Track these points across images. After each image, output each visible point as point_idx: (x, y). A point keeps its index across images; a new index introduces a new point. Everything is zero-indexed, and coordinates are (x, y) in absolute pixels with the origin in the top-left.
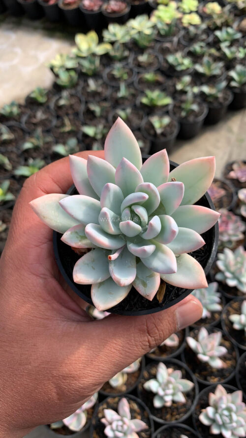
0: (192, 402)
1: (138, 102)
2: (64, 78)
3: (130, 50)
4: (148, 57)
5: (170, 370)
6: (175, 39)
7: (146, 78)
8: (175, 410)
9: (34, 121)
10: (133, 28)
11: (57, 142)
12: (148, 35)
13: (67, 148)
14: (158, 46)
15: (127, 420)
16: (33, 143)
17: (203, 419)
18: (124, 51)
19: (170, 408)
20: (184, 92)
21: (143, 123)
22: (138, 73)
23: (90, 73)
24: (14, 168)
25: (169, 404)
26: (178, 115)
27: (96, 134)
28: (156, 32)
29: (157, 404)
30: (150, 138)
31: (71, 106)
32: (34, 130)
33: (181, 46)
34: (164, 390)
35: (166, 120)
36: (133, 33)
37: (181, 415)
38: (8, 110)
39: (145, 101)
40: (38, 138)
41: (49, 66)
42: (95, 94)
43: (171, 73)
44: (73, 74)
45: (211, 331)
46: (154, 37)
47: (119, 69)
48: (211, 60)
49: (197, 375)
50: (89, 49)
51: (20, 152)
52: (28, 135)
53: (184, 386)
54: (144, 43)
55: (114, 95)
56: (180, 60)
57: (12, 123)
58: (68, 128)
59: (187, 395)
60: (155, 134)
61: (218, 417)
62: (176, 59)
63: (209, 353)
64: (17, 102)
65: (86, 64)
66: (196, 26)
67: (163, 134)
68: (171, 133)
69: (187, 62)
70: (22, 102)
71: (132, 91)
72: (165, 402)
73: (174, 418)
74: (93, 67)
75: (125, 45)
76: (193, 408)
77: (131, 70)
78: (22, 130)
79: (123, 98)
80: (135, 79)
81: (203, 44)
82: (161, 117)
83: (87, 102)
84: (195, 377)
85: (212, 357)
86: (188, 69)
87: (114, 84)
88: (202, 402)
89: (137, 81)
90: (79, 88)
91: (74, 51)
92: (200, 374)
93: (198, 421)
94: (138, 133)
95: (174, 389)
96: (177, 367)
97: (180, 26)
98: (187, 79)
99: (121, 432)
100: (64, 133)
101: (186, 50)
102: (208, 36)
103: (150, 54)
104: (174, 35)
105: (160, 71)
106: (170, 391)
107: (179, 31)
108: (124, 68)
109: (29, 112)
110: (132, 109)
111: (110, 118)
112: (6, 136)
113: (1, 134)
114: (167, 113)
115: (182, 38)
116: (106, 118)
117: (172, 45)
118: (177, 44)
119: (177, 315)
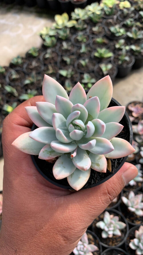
0: (125, 235)
1: (92, 56)
2: (48, 41)
3: (88, 24)
4: (99, 28)
5: (112, 216)
6: (115, 17)
7: (97, 41)
8: (114, 240)
9: (31, 67)
10: (90, 11)
12: (99, 15)
14: (104, 21)
15: (86, 244)
16: (30, 80)
17: (131, 245)
18: (84, 25)
19: (112, 238)
20: (120, 49)
21: (96, 68)
22: (93, 38)
23: (64, 38)
24: (19, 95)
25: (111, 236)
26: (116, 63)
27: (67, 75)
28: (103, 13)
29: (104, 236)
31: (53, 58)
32: (31, 73)
33: (119, 21)
34: (108, 228)
36: (90, 13)
37: (118, 242)
38: (16, 61)
39: (96, 54)
40: (33, 77)
41: (39, 34)
42: (67, 51)
43: (112, 37)
44: (54, 39)
45: (136, 194)
46: (102, 16)
47: (81, 36)
48: (137, 29)
49: (128, 219)
50: (63, 24)
51: (23, 86)
52: (27, 76)
53: (120, 225)
54: (96, 19)
55: (78, 51)
56: (118, 30)
57: (18, 68)
58: (51, 71)
59: (122, 231)
60: (103, 75)
61: (141, 245)
62: (116, 29)
63: (136, 207)
64: (21, 56)
65: (61, 33)
66: (128, 9)
68: (113, 74)
69: (122, 31)
70: (24, 56)
71: (89, 49)
72: (109, 235)
73: (114, 245)
74: (65, 35)
75: (84, 21)
76: (125, 239)
77: (88, 36)
78: (24, 73)
79: (83, 53)
80: (91, 41)
81: (132, 20)
82: (107, 64)
83: (62, 56)
84: (127, 220)
85: (137, 209)
86: (123, 35)
87: (78, 45)
88: (131, 235)
89: (92, 43)
90: (57, 48)
91: (54, 25)
92: (129, 218)
93: (128, 246)
94: (92, 74)
95: (114, 227)
96: (116, 214)
97: (118, 9)
98: (122, 41)
99: (82, 251)
101: (122, 23)
102: (135, 14)
103: (99, 26)
104: (114, 14)
105: (106, 36)
106: (112, 229)
107: (117, 12)
108: (84, 35)
109: (27, 62)
110: (89, 60)
111: (76, 65)
112: (14, 76)
113: (12, 75)
114: (110, 62)
115: (119, 16)
116: (73, 65)
117: (113, 21)
118: (116, 20)
119: (124, 178)
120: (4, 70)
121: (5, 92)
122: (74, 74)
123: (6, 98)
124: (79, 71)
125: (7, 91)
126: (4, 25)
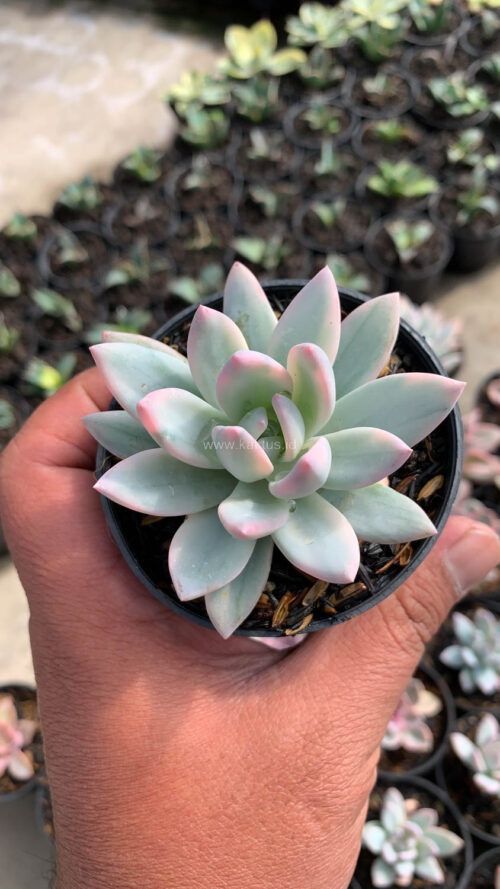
0: (458, 878)
1: (359, 186)
2: (199, 127)
3: (346, 64)
4: (388, 83)
5: (412, 804)
6: (451, 41)
7: (379, 132)
9: (132, 222)
10: (355, 14)
11: (179, 273)
12: (389, 31)
13: (200, 286)
14: (409, 56)
16: (128, 272)
18: (332, 67)
20: (465, 167)
21: (371, 235)
22: (363, 119)
23: (255, 117)
24: (87, 326)
25: (405, 880)
26: (449, 221)
27: (264, 258)
28: (406, 24)
29: (380, 878)
30: (386, 270)
31: (212, 191)
32: (131, 242)
33: (463, 57)
34: (397, 849)
35: (423, 231)
36: (355, 25)
38: (76, 195)
39: (376, 184)
40: (138, 262)
41: (167, 99)
42: (265, 164)
43: (437, 120)
44: (218, 117)
46: (402, 35)
47: (320, 110)
49: (470, 817)
50: (256, 61)
51: (98, 291)
52: (117, 253)
53: (441, 842)
54: (379, 49)
55: (307, 167)
56: (460, 91)
57: (84, 225)
58: (203, 241)
59: (446, 863)
60: (397, 262)
62: (451, 90)
64: (95, 178)
65: (247, 95)
67: (415, 263)
68: (434, 260)
69: (475, 95)
70: (107, 177)
71: (348, 160)
72: (397, 876)
74: (262, 104)
75: (335, 52)
77: (347, 112)
78: (105, 241)
79: (328, 176)
80: (356, 132)
82: (412, 222)
83: (246, 183)
84: (466, 822)
86: (477, 111)
87: (307, 142)
88: (480, 881)
89: (360, 137)
90: (231, 151)
91: (222, 64)
92: (475, 814)
94: (358, 258)
95: (419, 847)
96: (428, 800)
97: (463, 11)
98: (474, 136)
100: (194, 252)
101: (475, 67)
103: (390, 75)
104: (448, 32)
105: (412, 115)
106: (410, 854)
107: (459, 24)
108: (331, 106)
109: (119, 200)
110: (348, 203)
111: (297, 220)
112: (70, 254)
113: (60, 249)
114: (425, 213)
115: (466, 38)
116: (288, 221)
117: (443, 54)
118: (453, 53)
119: (450, 567)
120: (30, 229)
121: (34, 312)
122: (290, 256)
123: (36, 335)
124: (308, 243)
125: (40, 309)
126: (38, 55)
